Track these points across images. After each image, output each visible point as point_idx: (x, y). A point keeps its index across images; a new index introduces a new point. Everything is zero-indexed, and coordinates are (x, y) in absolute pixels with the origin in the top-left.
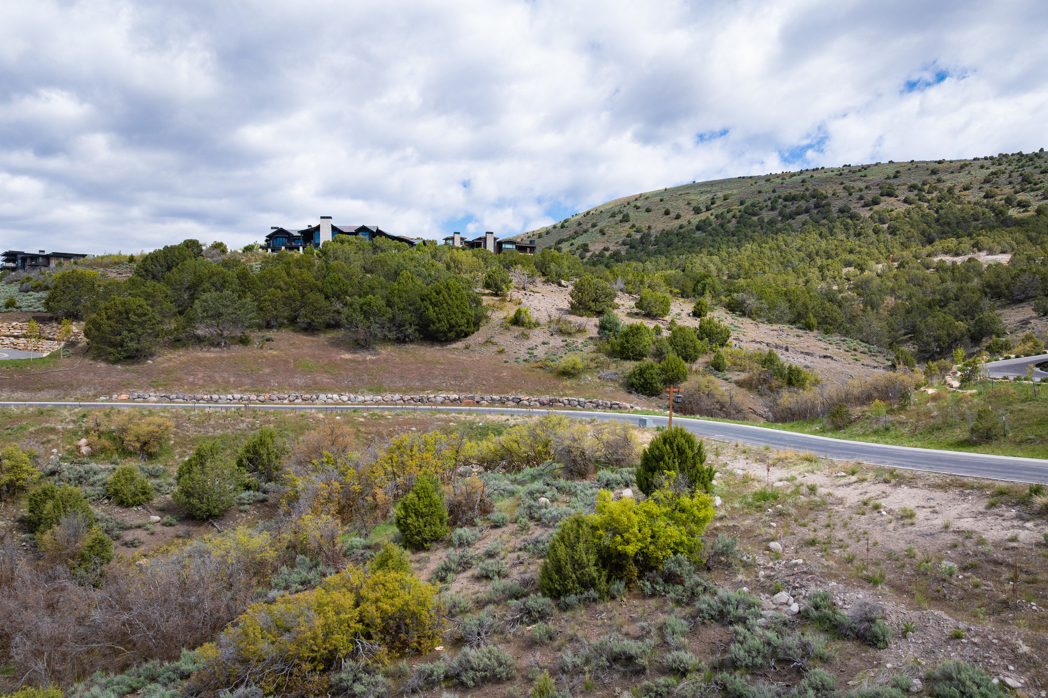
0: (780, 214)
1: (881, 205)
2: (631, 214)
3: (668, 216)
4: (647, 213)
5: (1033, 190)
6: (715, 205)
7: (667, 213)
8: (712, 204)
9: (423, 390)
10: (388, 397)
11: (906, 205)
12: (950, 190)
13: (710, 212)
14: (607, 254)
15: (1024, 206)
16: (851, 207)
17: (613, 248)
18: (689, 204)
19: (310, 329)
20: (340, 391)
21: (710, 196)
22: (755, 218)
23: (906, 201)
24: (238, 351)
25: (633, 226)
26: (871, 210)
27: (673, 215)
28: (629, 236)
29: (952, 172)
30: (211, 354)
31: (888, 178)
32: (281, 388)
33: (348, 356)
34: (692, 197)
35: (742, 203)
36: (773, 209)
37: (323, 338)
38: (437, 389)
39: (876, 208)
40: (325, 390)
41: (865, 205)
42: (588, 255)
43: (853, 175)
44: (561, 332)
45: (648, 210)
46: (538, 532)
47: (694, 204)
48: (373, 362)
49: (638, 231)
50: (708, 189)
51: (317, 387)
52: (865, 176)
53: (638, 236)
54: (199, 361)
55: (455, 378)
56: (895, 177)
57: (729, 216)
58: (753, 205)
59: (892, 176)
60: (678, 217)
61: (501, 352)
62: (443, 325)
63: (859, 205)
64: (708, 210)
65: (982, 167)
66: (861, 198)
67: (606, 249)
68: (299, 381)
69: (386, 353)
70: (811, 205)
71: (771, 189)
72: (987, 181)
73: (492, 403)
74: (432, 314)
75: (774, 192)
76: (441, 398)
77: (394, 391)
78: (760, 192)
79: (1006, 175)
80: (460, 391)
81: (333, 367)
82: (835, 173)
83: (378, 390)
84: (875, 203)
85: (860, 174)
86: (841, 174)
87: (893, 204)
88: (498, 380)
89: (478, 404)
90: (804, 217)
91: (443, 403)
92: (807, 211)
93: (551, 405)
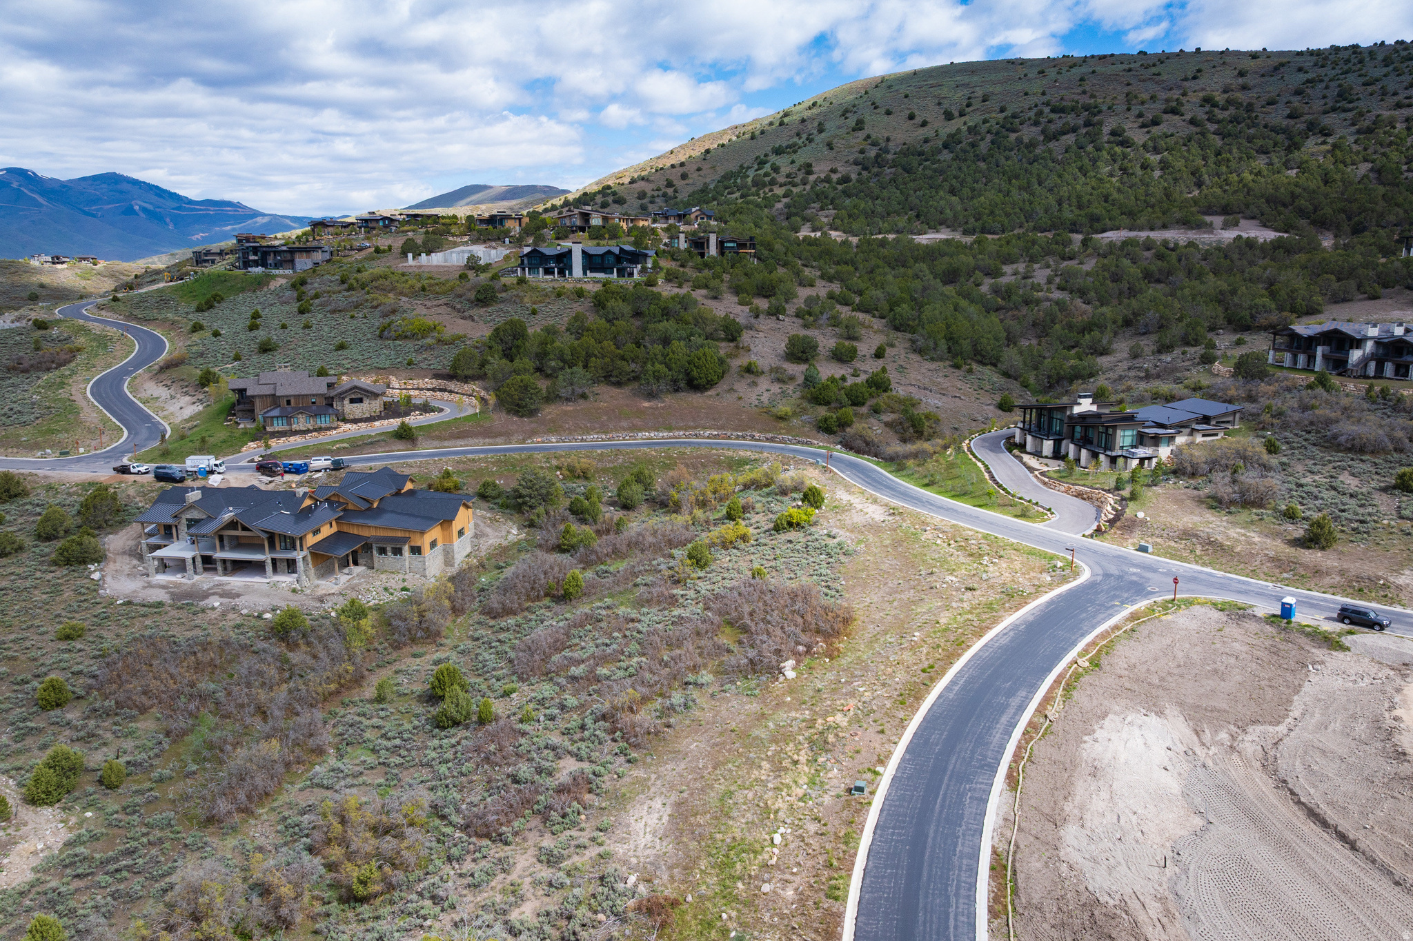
0: (1043, 132)
1: (1161, 127)
2: (867, 119)
3: (911, 122)
4: (886, 117)
5: (1345, 110)
6: (971, 109)
7: (911, 117)
8: (968, 105)
9: (696, 428)
10: (677, 433)
11: (1190, 128)
12: (1250, 107)
13: (964, 119)
14: (835, 177)
15: (1325, 135)
16: (1126, 127)
17: (843, 170)
18: (939, 104)
19: (619, 384)
20: (649, 430)
21: (966, 92)
22: (1013, 136)
23: (1193, 122)
24: (582, 404)
25: (868, 137)
26: (1148, 132)
27: (918, 120)
28: (862, 152)
29: (1263, 76)
30: (569, 407)
31: (1186, 79)
32: (616, 430)
33: (646, 404)
34: (944, 91)
35: (1002, 110)
36: (1036, 123)
37: (626, 390)
38: (704, 428)
39: (1154, 129)
40: (641, 430)
41: (1143, 126)
42: (812, 178)
43: (1144, 72)
44: (779, 380)
45: (888, 113)
46: (771, 516)
47: (946, 104)
48: (663, 408)
49: (874, 144)
50: (966, 79)
51: (634, 428)
52: (1159, 74)
53: (872, 153)
54: (566, 413)
55: (714, 419)
56: (1195, 78)
57: (984, 129)
58: (1014, 116)
59: (1190, 75)
60: (924, 124)
61: (740, 398)
62: (703, 381)
63: (1136, 125)
64: (962, 115)
65: (1300, 69)
66: (1140, 115)
67: (834, 171)
68: (624, 424)
69: (669, 400)
70: (1081, 122)
71: (1040, 91)
72: (1298, 92)
73: (738, 437)
74: (695, 373)
75: (1043, 94)
76: (707, 433)
77: (679, 429)
78: (1026, 94)
79: (1323, 85)
80: (718, 428)
81: (641, 412)
82: (1122, 67)
83: (670, 429)
84: (1155, 122)
85: (1154, 70)
86: (1130, 70)
87: (1175, 126)
88: (740, 420)
89: (729, 438)
90: (1070, 139)
91: (708, 437)
92: (1074, 130)
93: (772, 440)
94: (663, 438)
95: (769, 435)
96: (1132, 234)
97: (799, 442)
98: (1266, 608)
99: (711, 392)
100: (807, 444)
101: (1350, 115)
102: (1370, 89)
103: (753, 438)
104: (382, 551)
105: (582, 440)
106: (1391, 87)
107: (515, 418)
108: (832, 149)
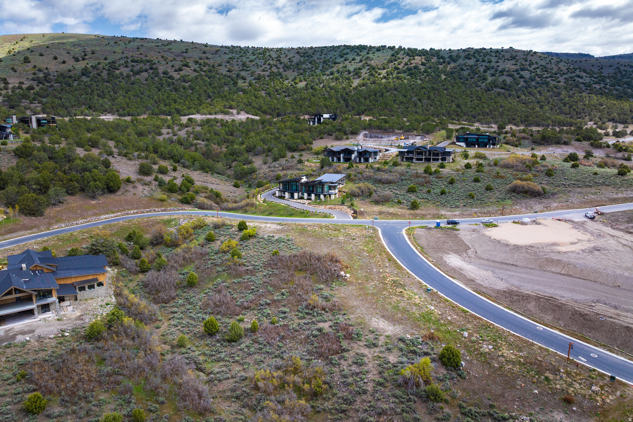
0: (132, 71)
1: (183, 72)
2: (30, 57)
3: (56, 61)
4: (41, 57)
5: (247, 71)
6: (87, 57)
7: (55, 58)
8: (85, 55)
9: (125, 210)
10: (118, 214)
11: (195, 73)
12: (213, 66)
13: (86, 61)
15: (244, 79)
16: (169, 71)
18: (68, 53)
20: (104, 214)
21: (81, 48)
22: (117, 72)
23: (194, 70)
24: (63, 206)
25: (35, 66)
26: (179, 74)
27: (60, 60)
28: (35, 74)
29: (213, 54)
30: (58, 209)
31: (183, 52)
32: (89, 217)
33: (93, 202)
35: (106, 59)
36: (126, 66)
38: (129, 209)
39: (181, 73)
41: (176, 71)
43: (164, 47)
44: (145, 184)
45: (41, 55)
47: (72, 53)
48: (102, 203)
49: (40, 71)
51: (97, 214)
53: (41, 75)
55: (130, 205)
56: (186, 52)
57: (100, 67)
58: (113, 62)
60: (64, 62)
61: (134, 194)
63: (172, 70)
64: (84, 59)
65: (225, 53)
66: (173, 66)
67: (21, 83)
68: (90, 213)
69: (102, 200)
70: (148, 67)
71: (121, 51)
72: (228, 62)
73: (147, 212)
74: (112, 184)
75: (123, 53)
76: (132, 212)
77: (118, 212)
78: (114, 52)
79: (236, 60)
80: (136, 209)
81: (94, 206)
82: (154, 44)
83: (113, 213)
84: (180, 70)
85: (168, 47)
86: (158, 46)
87: (188, 72)
88: (143, 204)
89: (143, 213)
90: (145, 75)
91: (133, 214)
92: (146, 71)
93: (165, 210)
94: (112, 217)
95: (163, 209)
96: (209, 116)
97: (179, 210)
98: (433, 226)
99: (118, 193)
100: (182, 210)
101: (249, 72)
102: (252, 63)
103: (155, 211)
104: (82, 289)
105: (77, 224)
106: (259, 64)
107: (33, 218)
108: (15, 71)
